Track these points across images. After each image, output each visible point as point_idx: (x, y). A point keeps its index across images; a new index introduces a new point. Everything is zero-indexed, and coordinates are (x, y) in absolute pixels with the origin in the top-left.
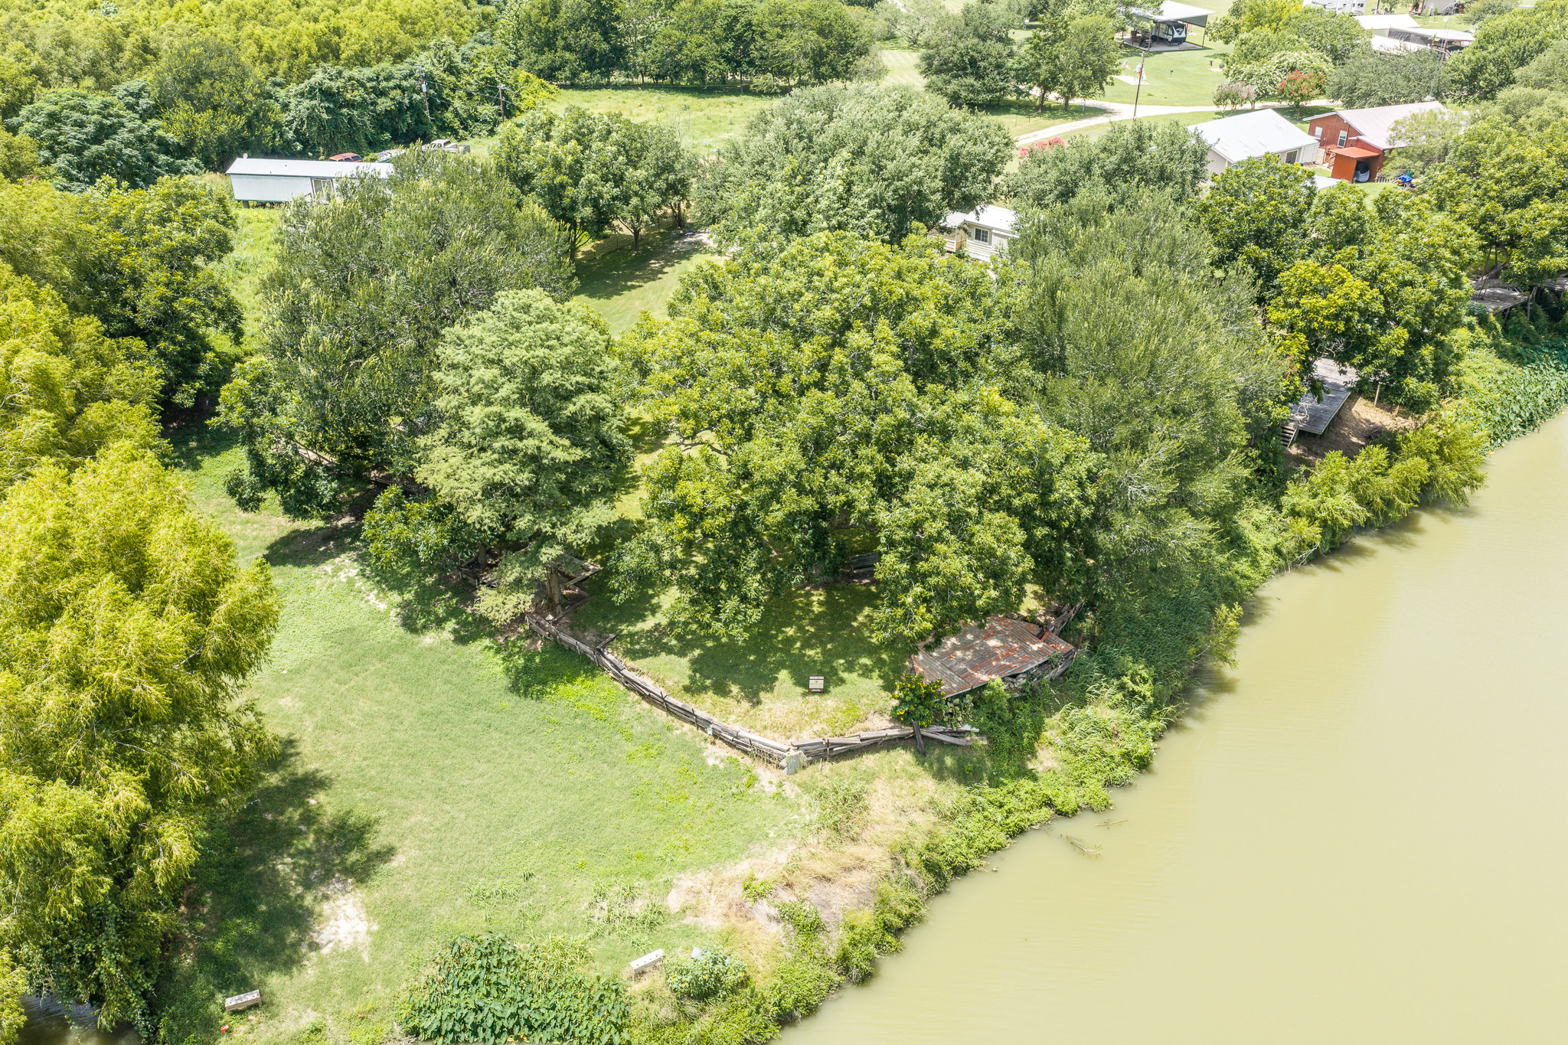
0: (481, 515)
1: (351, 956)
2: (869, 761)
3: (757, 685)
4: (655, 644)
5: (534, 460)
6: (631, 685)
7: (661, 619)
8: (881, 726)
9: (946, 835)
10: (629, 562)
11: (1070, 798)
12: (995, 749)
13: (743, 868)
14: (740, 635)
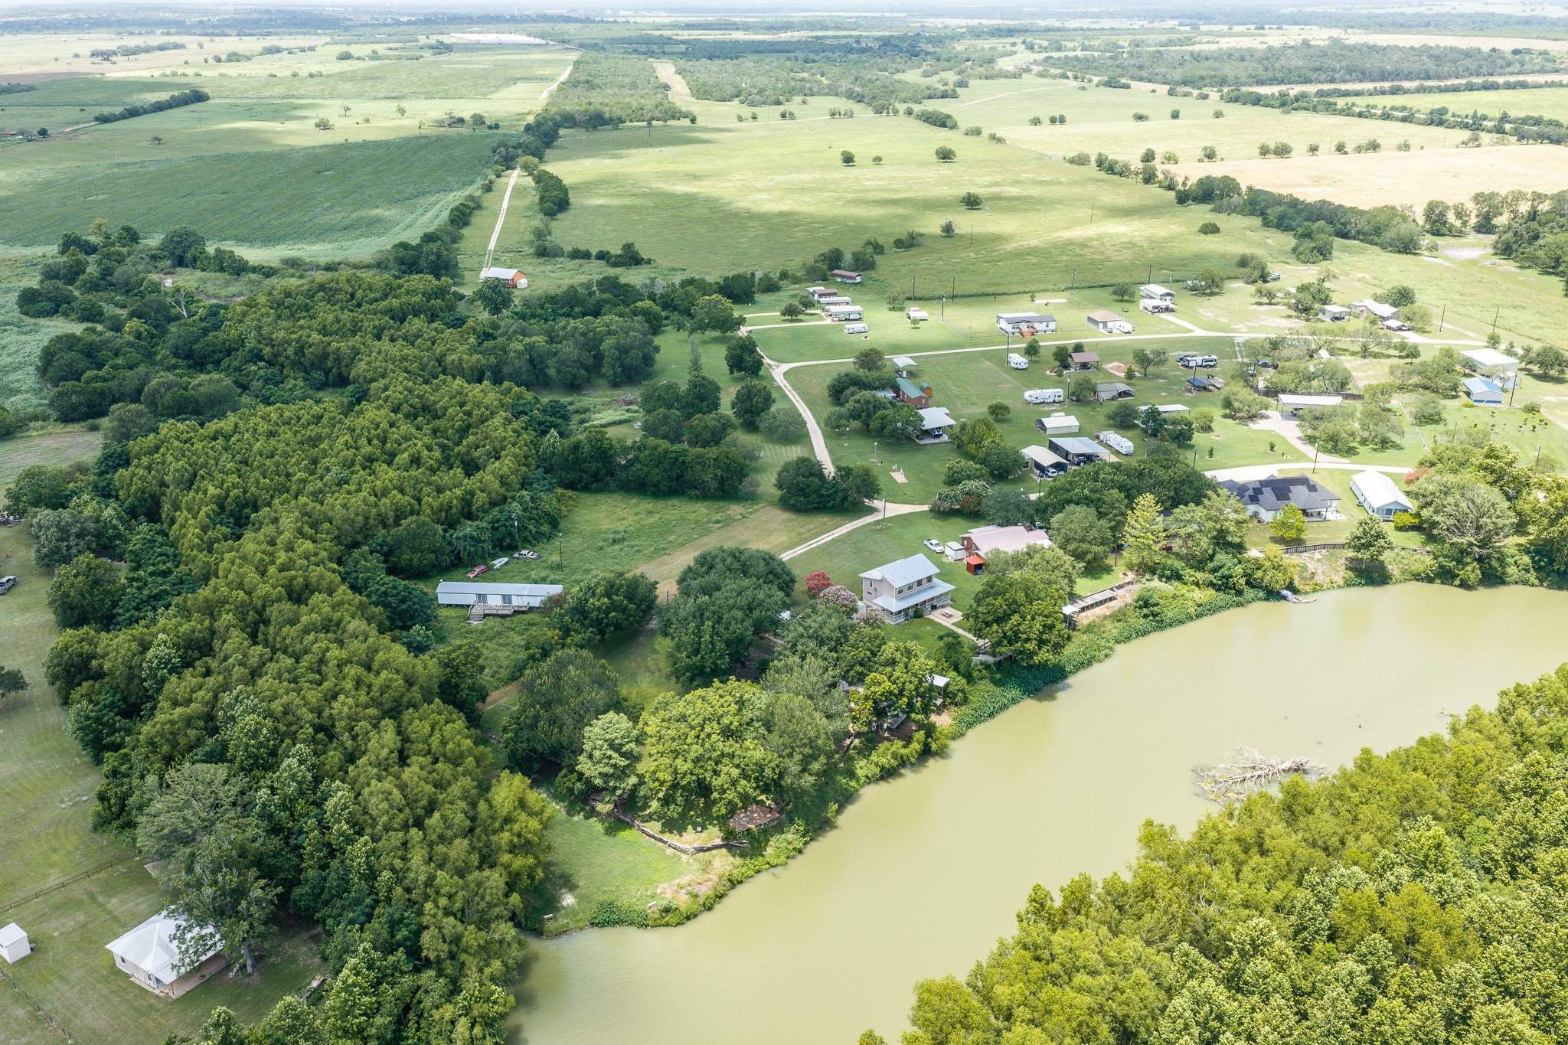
0: (598, 781)
1: (572, 907)
2: (714, 852)
3: (681, 830)
4: (650, 818)
5: (615, 766)
6: (643, 832)
7: (652, 810)
8: (719, 842)
9: (735, 873)
10: (642, 793)
11: (774, 862)
12: (753, 848)
13: (677, 881)
14: (676, 816)
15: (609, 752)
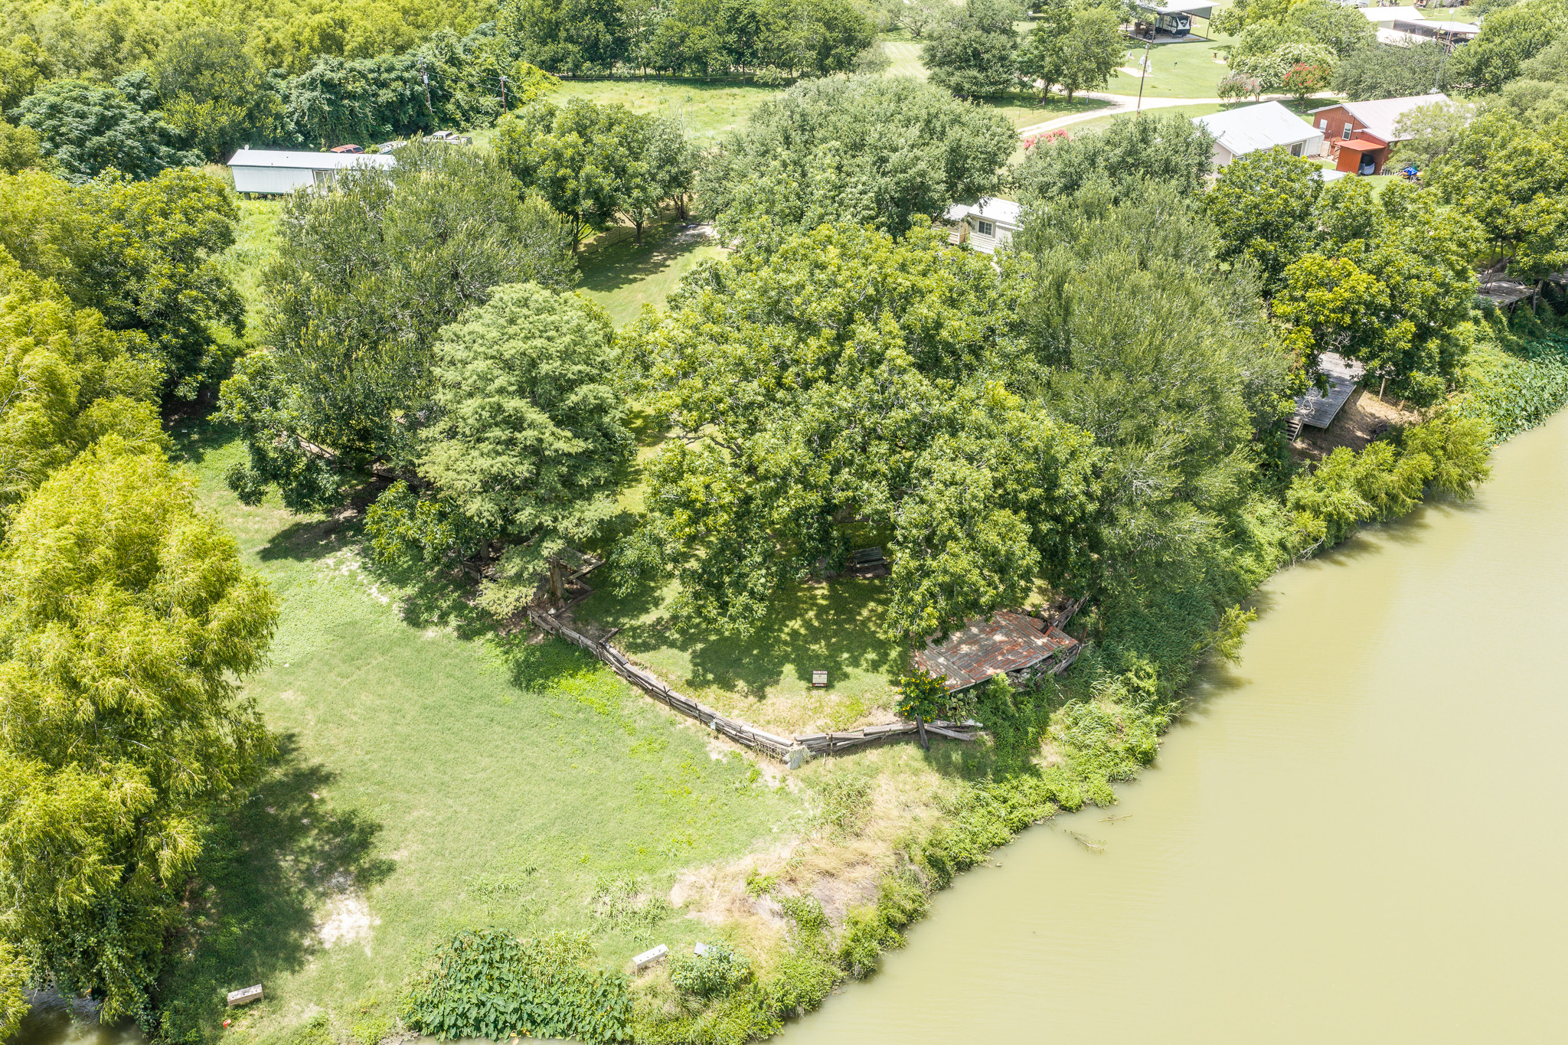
0: (480, 508)
1: (353, 950)
2: (872, 756)
3: (762, 679)
4: (657, 637)
5: (535, 451)
6: (634, 680)
7: (664, 612)
8: (888, 721)
9: (950, 830)
10: (631, 555)
11: (1074, 793)
12: (999, 747)
13: (746, 863)
14: (743, 632)
15: (512, 404)
